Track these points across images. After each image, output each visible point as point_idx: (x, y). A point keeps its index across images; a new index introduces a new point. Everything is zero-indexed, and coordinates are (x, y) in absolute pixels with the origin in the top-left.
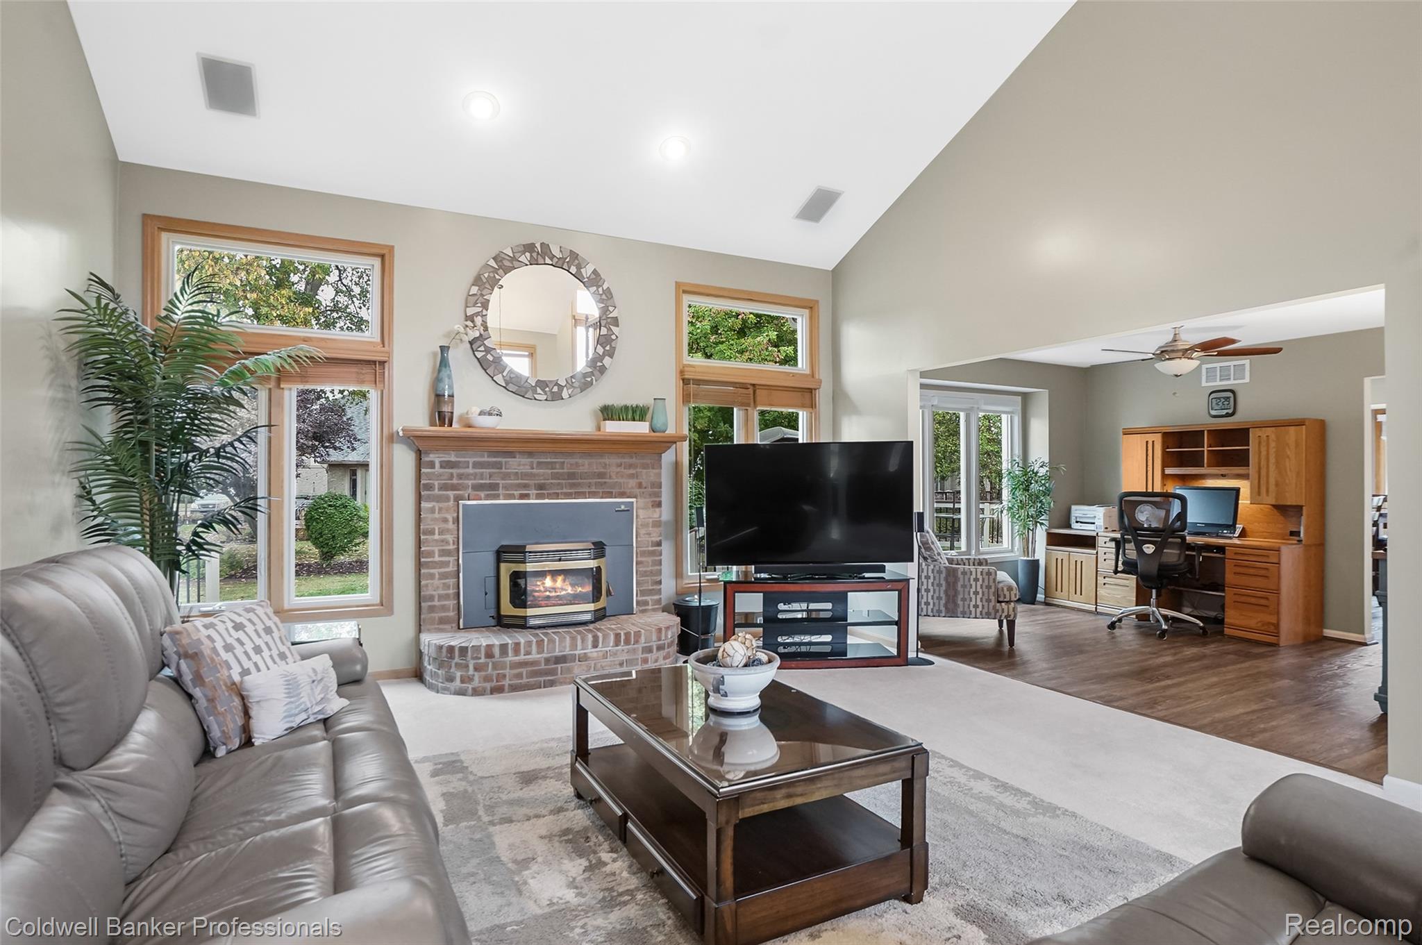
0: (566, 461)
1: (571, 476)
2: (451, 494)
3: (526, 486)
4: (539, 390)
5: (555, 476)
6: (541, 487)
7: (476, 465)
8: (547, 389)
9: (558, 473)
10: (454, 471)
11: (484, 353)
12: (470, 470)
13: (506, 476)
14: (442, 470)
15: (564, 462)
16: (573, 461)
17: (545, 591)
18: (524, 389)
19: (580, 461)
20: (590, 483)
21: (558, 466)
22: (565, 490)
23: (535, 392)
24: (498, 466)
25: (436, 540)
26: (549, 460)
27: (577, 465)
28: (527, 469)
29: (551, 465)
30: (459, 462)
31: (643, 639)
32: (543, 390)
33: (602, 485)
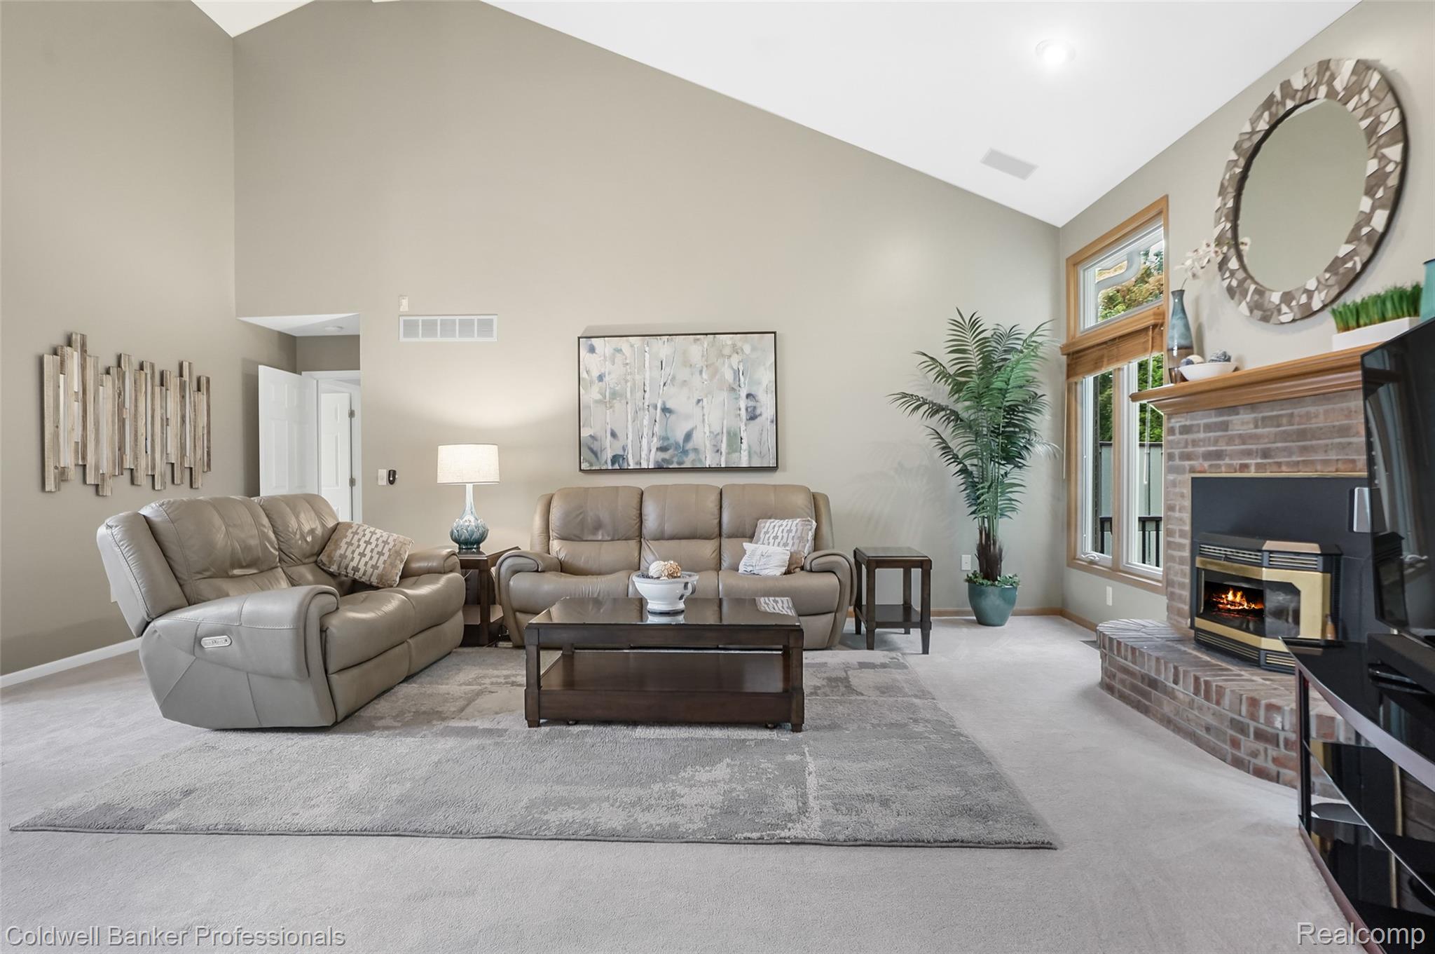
0: (1296, 411)
1: (1302, 435)
2: (1187, 463)
3: (1249, 453)
4: (1284, 309)
5: (1285, 437)
6: (1266, 454)
7: (1208, 428)
8: (1294, 303)
9: (1284, 432)
10: (1190, 437)
11: (1229, 280)
12: (1202, 435)
13: (1230, 440)
14: (1181, 437)
15: (1292, 414)
16: (1303, 410)
17: (1227, 604)
18: (1269, 313)
19: (1312, 409)
20: (1327, 445)
21: (1284, 421)
22: (1295, 458)
23: (1279, 311)
24: (1225, 426)
25: (1177, 518)
26: (1275, 413)
27: (1308, 416)
28: (1250, 429)
29: (1275, 421)
30: (1191, 426)
31: (1226, 701)
32: (1289, 306)
33: (1344, 448)
